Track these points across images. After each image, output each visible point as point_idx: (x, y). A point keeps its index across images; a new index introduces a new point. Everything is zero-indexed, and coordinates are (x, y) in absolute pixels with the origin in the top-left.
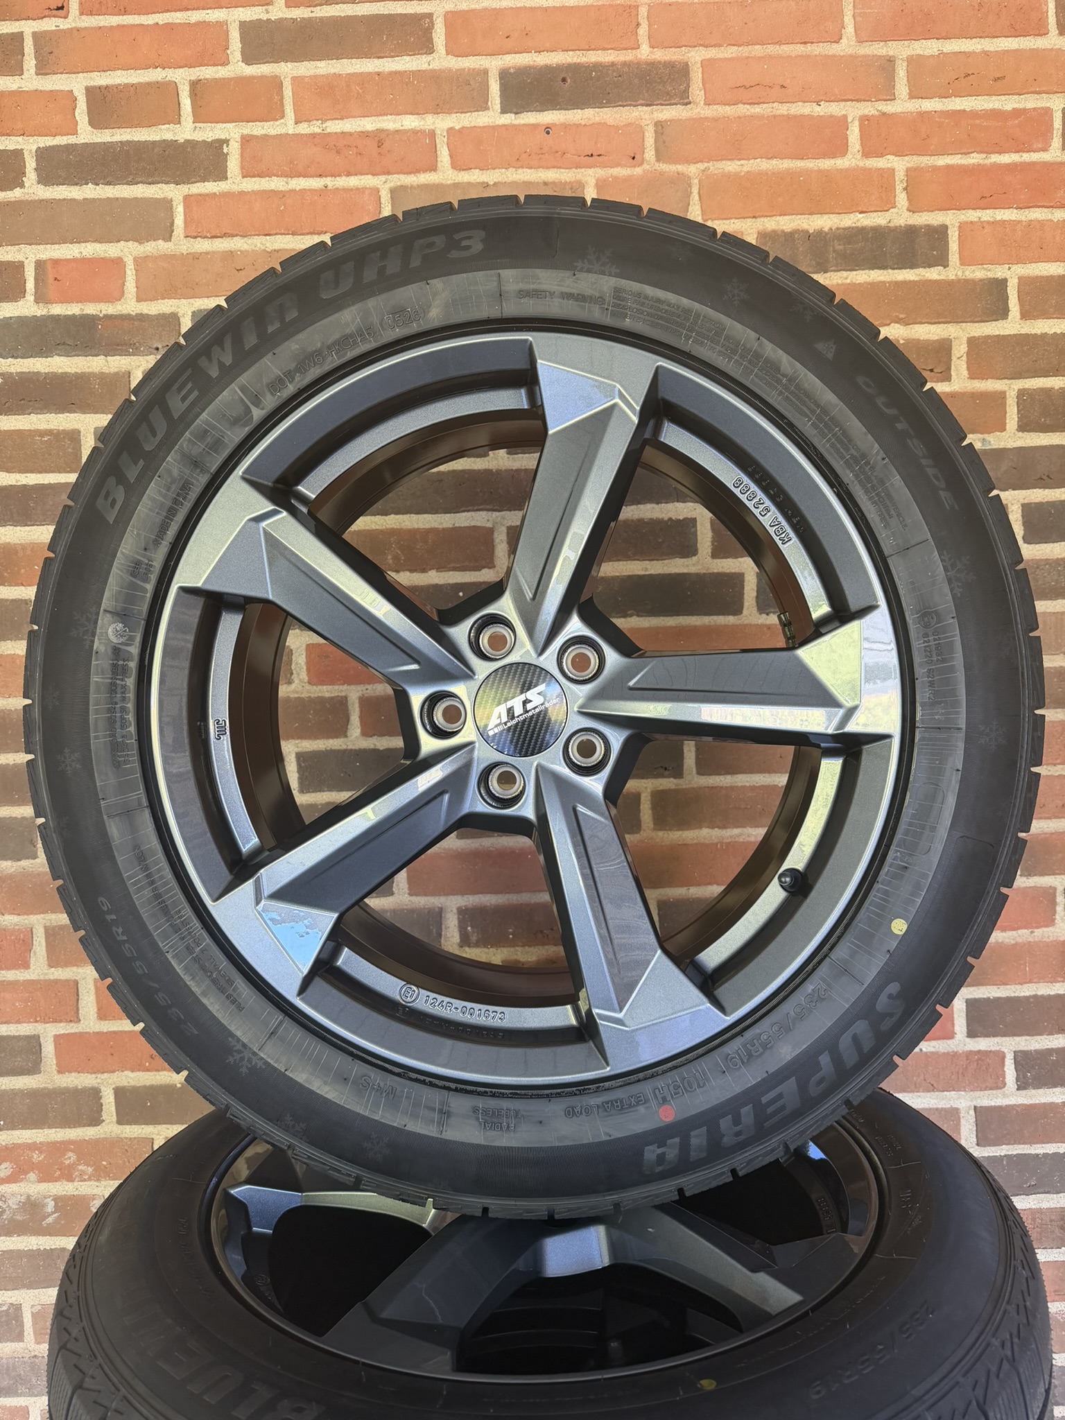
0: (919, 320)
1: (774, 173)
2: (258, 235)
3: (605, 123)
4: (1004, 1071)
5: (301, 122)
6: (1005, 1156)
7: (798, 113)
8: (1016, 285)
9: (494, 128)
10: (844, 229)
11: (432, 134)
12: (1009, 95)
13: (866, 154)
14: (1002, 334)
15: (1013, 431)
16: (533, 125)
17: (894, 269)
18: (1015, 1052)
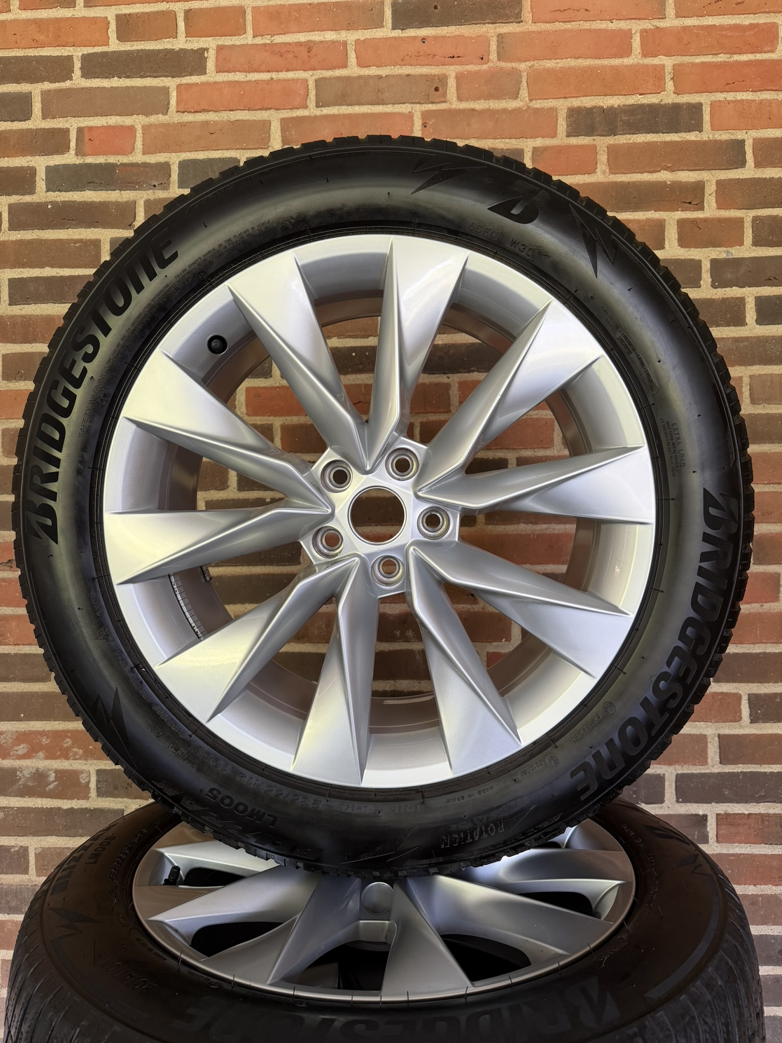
0: (681, 168)
1: (579, 68)
2: (225, 110)
3: (463, 36)
4: (741, 709)
5: (257, 36)
6: (741, 772)
7: (597, 28)
8: (751, 144)
9: (387, 39)
10: (629, 106)
11: (345, 43)
12: (746, 14)
13: (645, 55)
14: (741, 178)
15: (749, 246)
16: (414, 37)
17: (663, 133)
18: (749, 695)
